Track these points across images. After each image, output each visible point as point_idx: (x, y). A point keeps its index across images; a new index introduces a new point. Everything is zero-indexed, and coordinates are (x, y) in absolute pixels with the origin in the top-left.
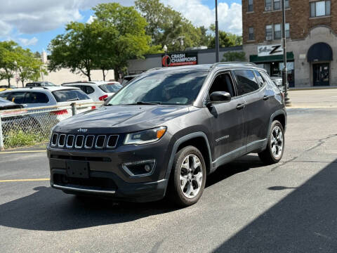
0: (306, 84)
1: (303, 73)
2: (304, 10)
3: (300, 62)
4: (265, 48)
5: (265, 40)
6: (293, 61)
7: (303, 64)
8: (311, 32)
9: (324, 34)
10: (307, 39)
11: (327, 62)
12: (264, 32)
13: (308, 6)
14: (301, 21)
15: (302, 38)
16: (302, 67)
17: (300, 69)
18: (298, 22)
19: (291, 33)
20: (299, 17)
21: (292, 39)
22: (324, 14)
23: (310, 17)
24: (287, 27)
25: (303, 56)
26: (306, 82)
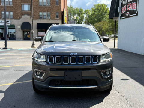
0: (21, 39)
1: (19, 34)
2: (19, 7)
3: (18, 29)
4: (2, 22)
5: (2, 18)
6: (15, 28)
7: (19, 30)
8: (23, 17)
9: (28, 18)
10: (21, 20)
11: (30, 30)
12: (1, 15)
13: (21, 5)
14: (18, 12)
15: (19, 19)
16: (19, 32)
17: (18, 32)
18: (16, 12)
19: (13, 16)
20: (17, 10)
21: (14, 19)
22: (28, 10)
23: (22, 10)
24: (12, 13)
25: (19, 27)
26: (21, 38)
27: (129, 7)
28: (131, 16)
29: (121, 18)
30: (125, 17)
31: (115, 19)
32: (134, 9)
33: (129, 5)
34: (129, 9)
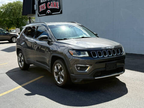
27: (50, 5)
28: (53, 13)
29: (40, 15)
30: (45, 15)
31: (29, 16)
32: (57, 8)
33: (49, 4)
34: (50, 7)
